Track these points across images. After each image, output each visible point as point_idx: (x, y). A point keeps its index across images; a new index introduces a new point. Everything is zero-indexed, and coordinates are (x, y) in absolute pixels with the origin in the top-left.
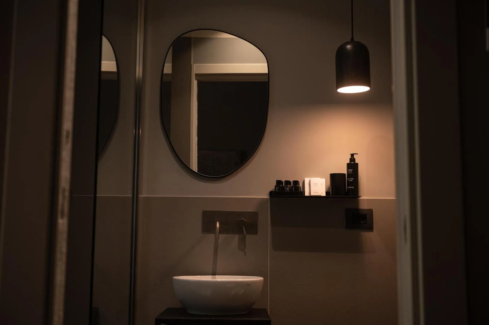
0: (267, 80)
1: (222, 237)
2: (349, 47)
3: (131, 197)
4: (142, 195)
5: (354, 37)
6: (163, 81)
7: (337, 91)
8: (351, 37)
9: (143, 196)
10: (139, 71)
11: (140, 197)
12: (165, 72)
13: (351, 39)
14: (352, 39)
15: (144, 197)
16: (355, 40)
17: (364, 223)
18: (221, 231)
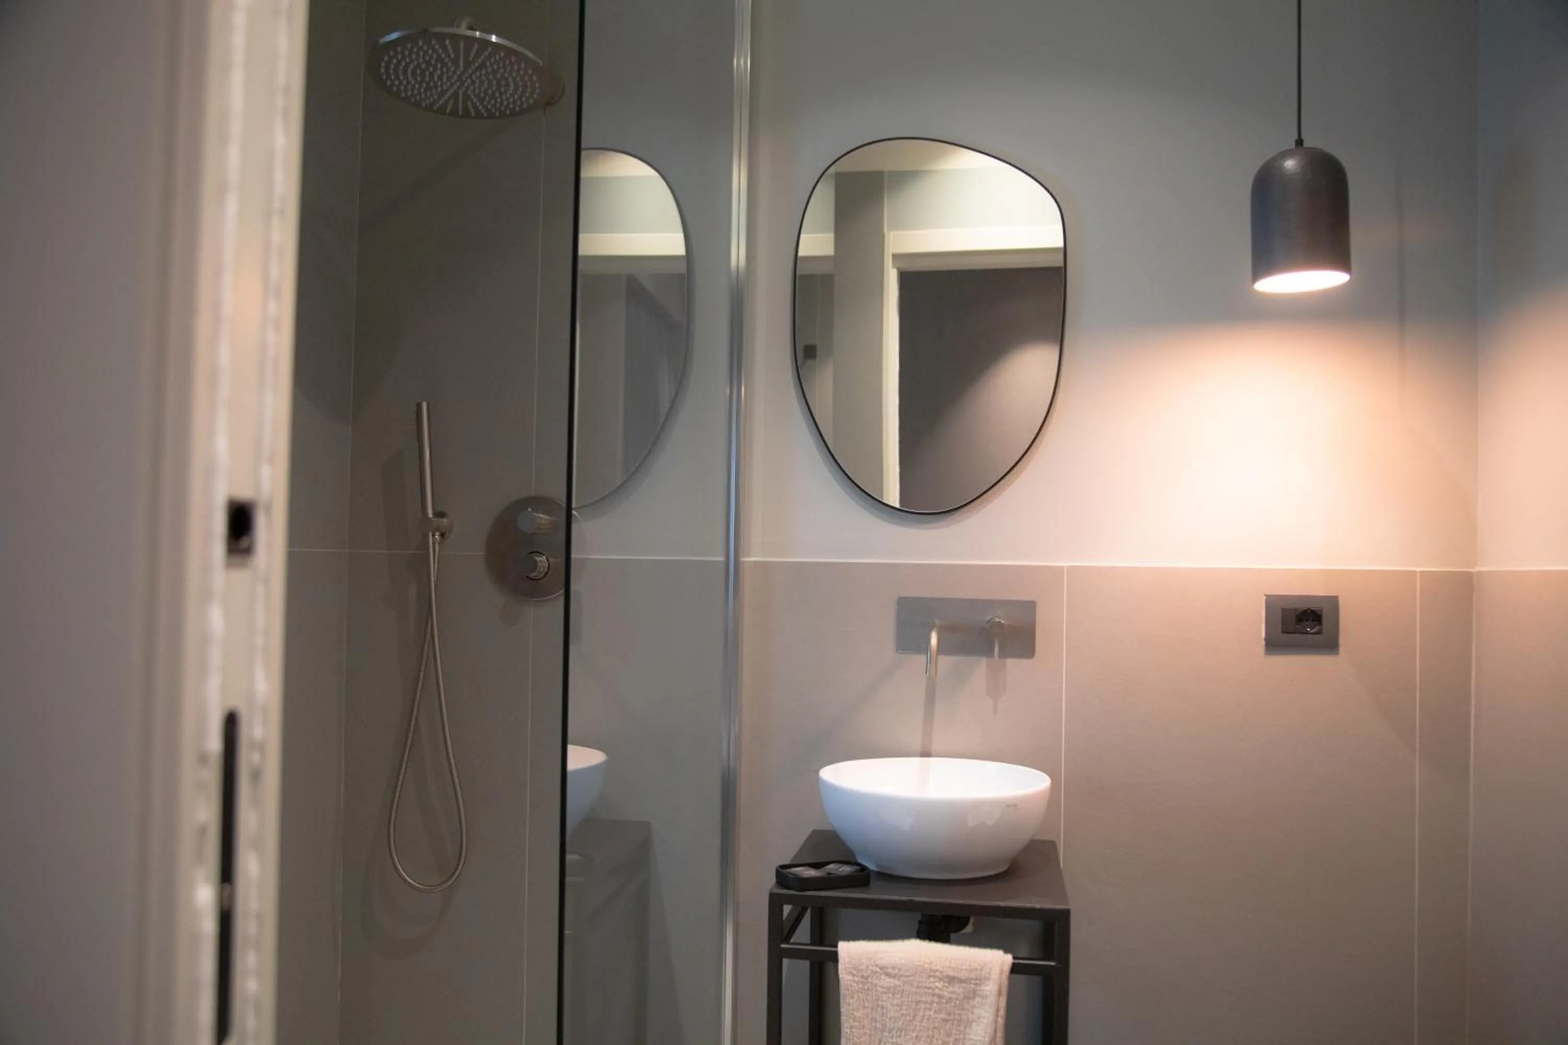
0: (1061, 264)
1: (946, 662)
2: (1290, 164)
3: (722, 561)
4: (749, 556)
5: (1303, 137)
6: (797, 274)
7: (1253, 289)
8: (1296, 137)
9: (752, 559)
10: (738, 254)
11: (744, 562)
12: (801, 253)
13: (1297, 141)
14: (1299, 142)
15: (755, 562)
16: (1307, 144)
17: (1315, 633)
18: (941, 649)
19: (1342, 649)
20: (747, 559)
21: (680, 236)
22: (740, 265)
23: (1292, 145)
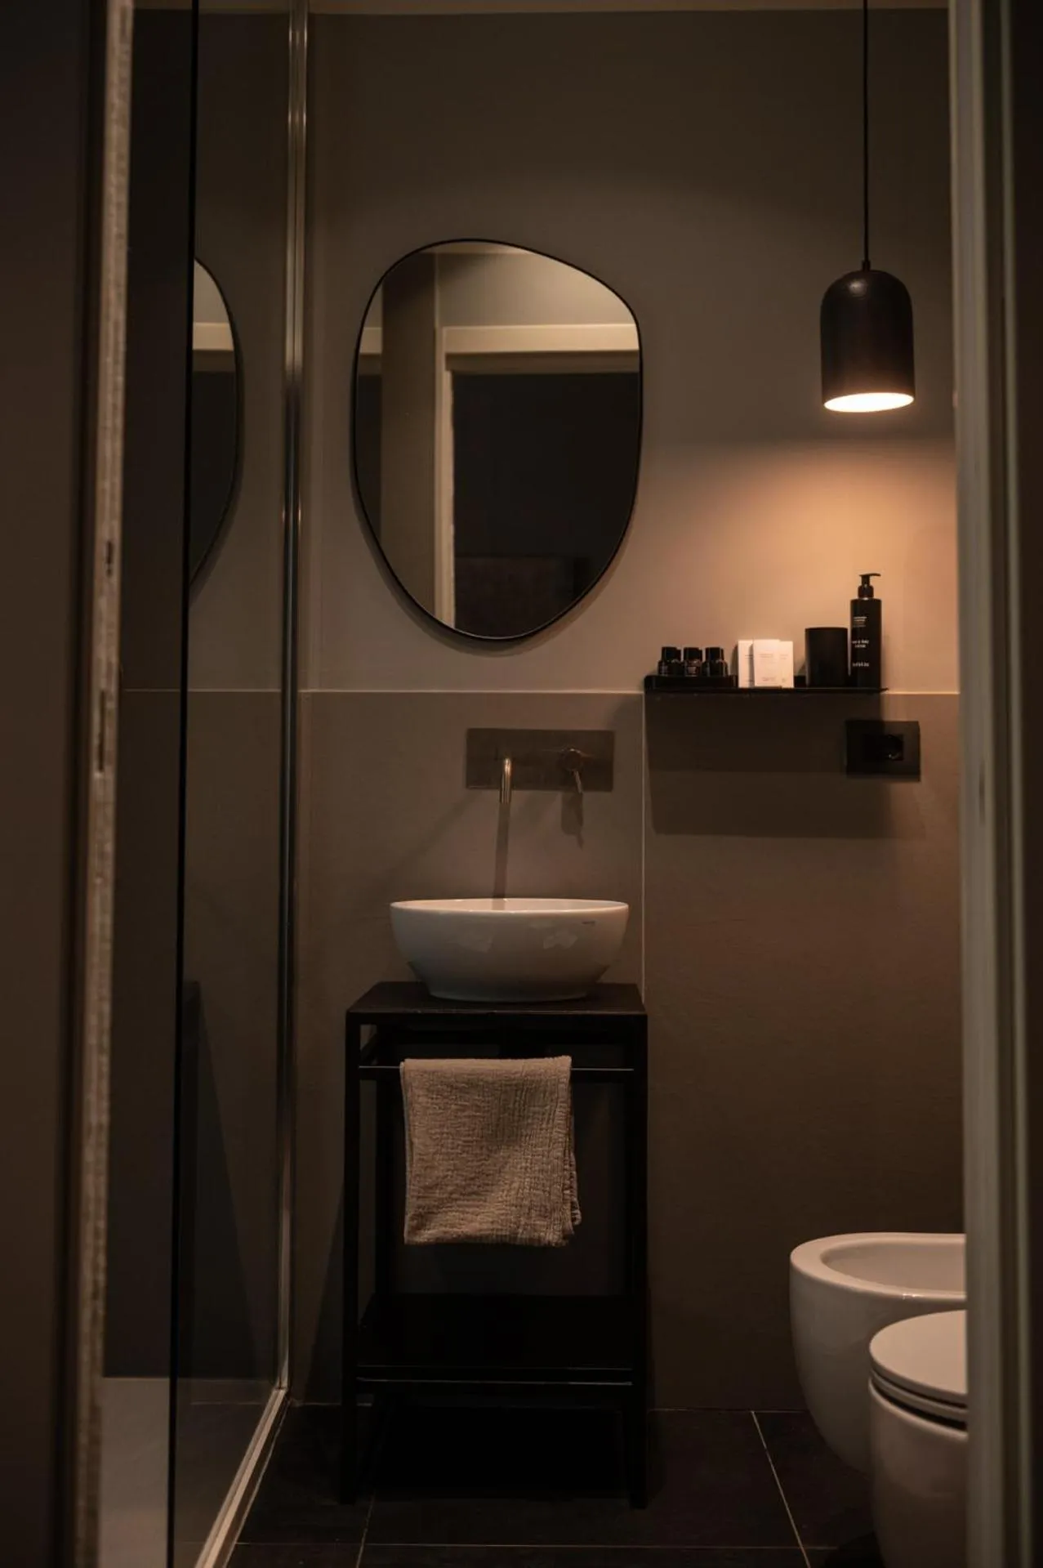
0: (637, 371)
1: (519, 797)
2: (856, 286)
3: (278, 693)
4: (306, 687)
5: (870, 259)
7: (825, 408)
8: (863, 259)
9: (310, 691)
10: (293, 349)
11: (301, 693)
12: (363, 350)
13: (863, 264)
14: (866, 264)
15: (314, 694)
16: (873, 267)
17: (896, 760)
18: (517, 782)
19: (923, 777)
20: (303, 691)
21: (226, 326)
22: (296, 364)
23: (859, 268)
